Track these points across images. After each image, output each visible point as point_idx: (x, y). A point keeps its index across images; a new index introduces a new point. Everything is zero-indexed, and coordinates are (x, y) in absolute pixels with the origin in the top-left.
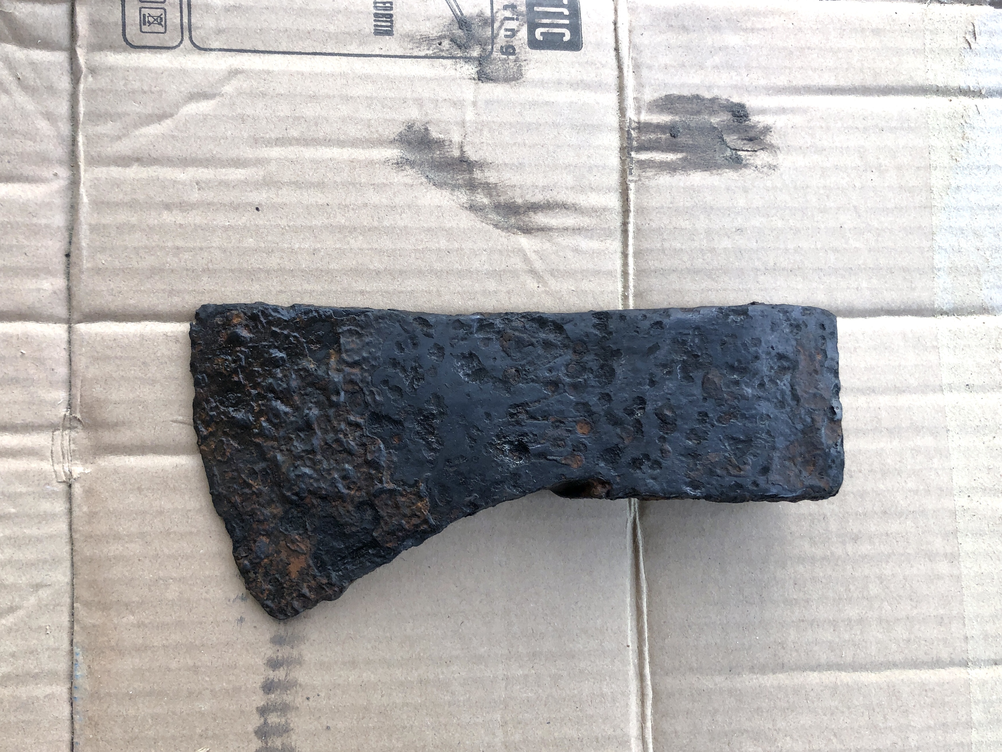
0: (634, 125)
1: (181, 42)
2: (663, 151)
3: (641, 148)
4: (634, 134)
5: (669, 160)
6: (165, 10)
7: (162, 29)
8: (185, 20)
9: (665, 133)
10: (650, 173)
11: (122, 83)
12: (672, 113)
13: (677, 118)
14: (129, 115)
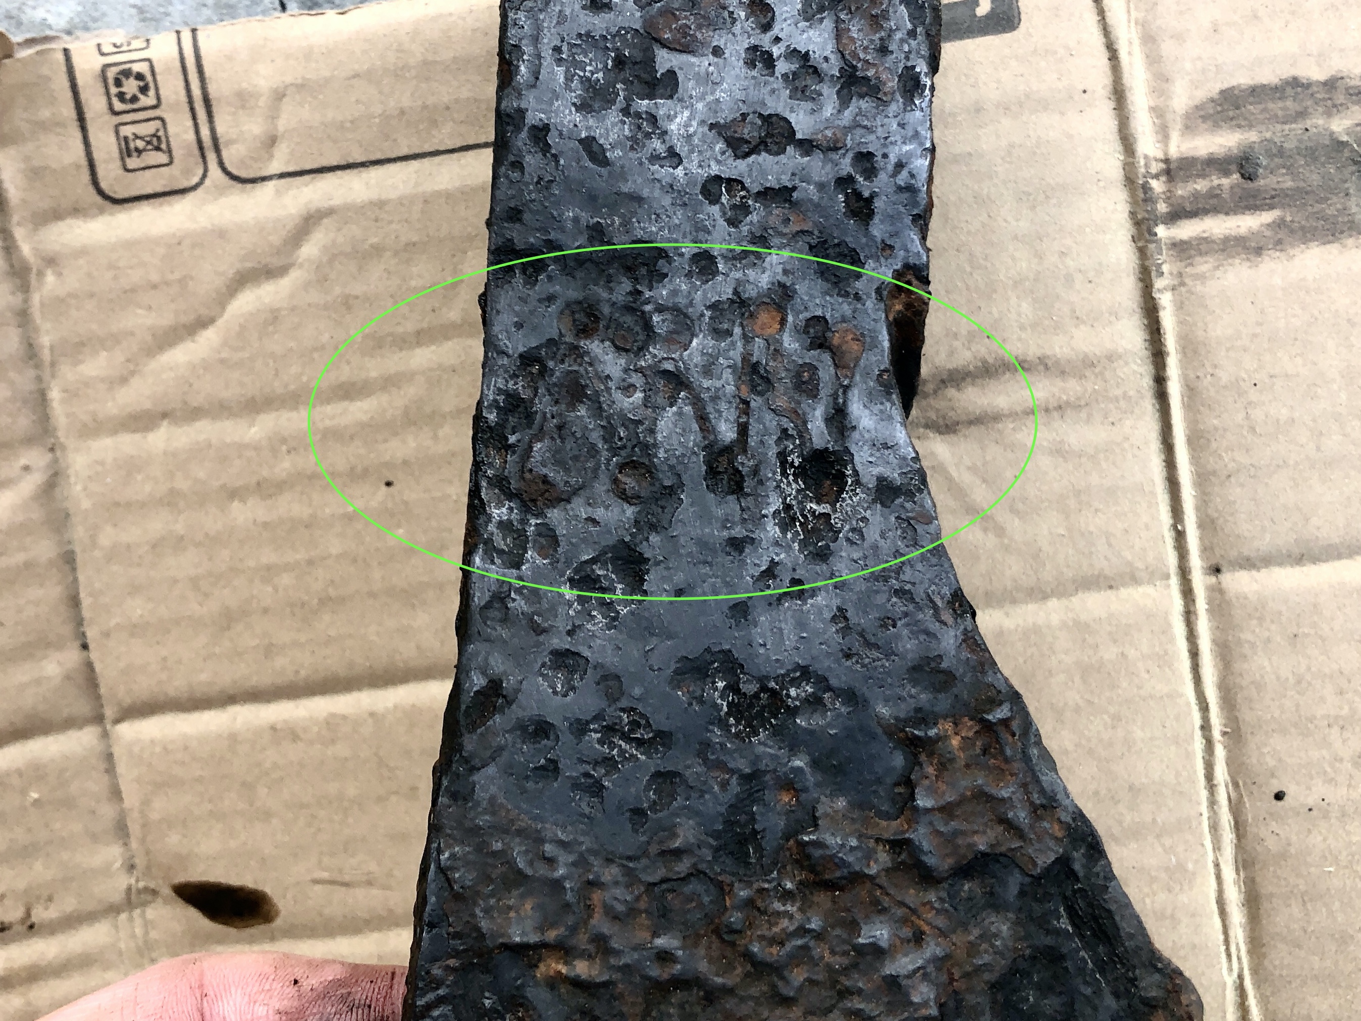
0: (1155, 168)
1: (204, 176)
2: (1227, 214)
3: (1176, 215)
4: (1157, 186)
5: (1243, 231)
6: (162, 120)
7: (162, 158)
8: (205, 132)
9: (1227, 173)
10: (1204, 265)
11: (109, 275)
12: (1239, 126)
13: (1253, 136)
14: (132, 334)
